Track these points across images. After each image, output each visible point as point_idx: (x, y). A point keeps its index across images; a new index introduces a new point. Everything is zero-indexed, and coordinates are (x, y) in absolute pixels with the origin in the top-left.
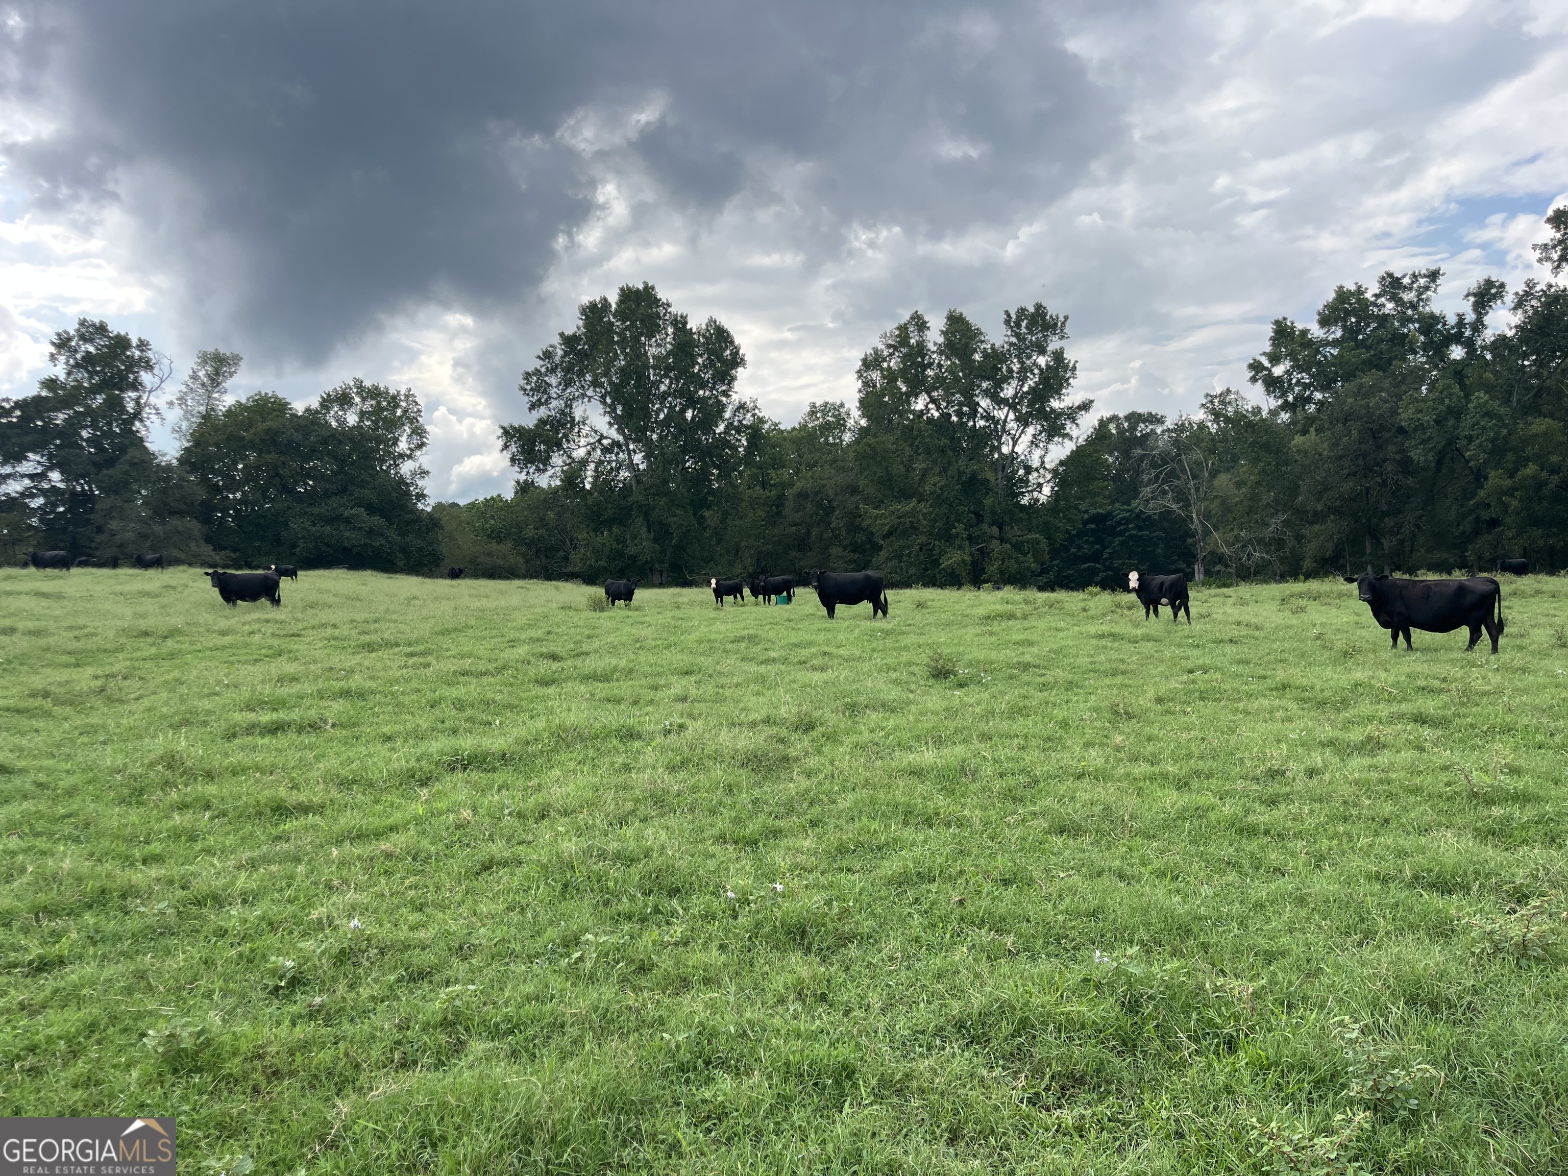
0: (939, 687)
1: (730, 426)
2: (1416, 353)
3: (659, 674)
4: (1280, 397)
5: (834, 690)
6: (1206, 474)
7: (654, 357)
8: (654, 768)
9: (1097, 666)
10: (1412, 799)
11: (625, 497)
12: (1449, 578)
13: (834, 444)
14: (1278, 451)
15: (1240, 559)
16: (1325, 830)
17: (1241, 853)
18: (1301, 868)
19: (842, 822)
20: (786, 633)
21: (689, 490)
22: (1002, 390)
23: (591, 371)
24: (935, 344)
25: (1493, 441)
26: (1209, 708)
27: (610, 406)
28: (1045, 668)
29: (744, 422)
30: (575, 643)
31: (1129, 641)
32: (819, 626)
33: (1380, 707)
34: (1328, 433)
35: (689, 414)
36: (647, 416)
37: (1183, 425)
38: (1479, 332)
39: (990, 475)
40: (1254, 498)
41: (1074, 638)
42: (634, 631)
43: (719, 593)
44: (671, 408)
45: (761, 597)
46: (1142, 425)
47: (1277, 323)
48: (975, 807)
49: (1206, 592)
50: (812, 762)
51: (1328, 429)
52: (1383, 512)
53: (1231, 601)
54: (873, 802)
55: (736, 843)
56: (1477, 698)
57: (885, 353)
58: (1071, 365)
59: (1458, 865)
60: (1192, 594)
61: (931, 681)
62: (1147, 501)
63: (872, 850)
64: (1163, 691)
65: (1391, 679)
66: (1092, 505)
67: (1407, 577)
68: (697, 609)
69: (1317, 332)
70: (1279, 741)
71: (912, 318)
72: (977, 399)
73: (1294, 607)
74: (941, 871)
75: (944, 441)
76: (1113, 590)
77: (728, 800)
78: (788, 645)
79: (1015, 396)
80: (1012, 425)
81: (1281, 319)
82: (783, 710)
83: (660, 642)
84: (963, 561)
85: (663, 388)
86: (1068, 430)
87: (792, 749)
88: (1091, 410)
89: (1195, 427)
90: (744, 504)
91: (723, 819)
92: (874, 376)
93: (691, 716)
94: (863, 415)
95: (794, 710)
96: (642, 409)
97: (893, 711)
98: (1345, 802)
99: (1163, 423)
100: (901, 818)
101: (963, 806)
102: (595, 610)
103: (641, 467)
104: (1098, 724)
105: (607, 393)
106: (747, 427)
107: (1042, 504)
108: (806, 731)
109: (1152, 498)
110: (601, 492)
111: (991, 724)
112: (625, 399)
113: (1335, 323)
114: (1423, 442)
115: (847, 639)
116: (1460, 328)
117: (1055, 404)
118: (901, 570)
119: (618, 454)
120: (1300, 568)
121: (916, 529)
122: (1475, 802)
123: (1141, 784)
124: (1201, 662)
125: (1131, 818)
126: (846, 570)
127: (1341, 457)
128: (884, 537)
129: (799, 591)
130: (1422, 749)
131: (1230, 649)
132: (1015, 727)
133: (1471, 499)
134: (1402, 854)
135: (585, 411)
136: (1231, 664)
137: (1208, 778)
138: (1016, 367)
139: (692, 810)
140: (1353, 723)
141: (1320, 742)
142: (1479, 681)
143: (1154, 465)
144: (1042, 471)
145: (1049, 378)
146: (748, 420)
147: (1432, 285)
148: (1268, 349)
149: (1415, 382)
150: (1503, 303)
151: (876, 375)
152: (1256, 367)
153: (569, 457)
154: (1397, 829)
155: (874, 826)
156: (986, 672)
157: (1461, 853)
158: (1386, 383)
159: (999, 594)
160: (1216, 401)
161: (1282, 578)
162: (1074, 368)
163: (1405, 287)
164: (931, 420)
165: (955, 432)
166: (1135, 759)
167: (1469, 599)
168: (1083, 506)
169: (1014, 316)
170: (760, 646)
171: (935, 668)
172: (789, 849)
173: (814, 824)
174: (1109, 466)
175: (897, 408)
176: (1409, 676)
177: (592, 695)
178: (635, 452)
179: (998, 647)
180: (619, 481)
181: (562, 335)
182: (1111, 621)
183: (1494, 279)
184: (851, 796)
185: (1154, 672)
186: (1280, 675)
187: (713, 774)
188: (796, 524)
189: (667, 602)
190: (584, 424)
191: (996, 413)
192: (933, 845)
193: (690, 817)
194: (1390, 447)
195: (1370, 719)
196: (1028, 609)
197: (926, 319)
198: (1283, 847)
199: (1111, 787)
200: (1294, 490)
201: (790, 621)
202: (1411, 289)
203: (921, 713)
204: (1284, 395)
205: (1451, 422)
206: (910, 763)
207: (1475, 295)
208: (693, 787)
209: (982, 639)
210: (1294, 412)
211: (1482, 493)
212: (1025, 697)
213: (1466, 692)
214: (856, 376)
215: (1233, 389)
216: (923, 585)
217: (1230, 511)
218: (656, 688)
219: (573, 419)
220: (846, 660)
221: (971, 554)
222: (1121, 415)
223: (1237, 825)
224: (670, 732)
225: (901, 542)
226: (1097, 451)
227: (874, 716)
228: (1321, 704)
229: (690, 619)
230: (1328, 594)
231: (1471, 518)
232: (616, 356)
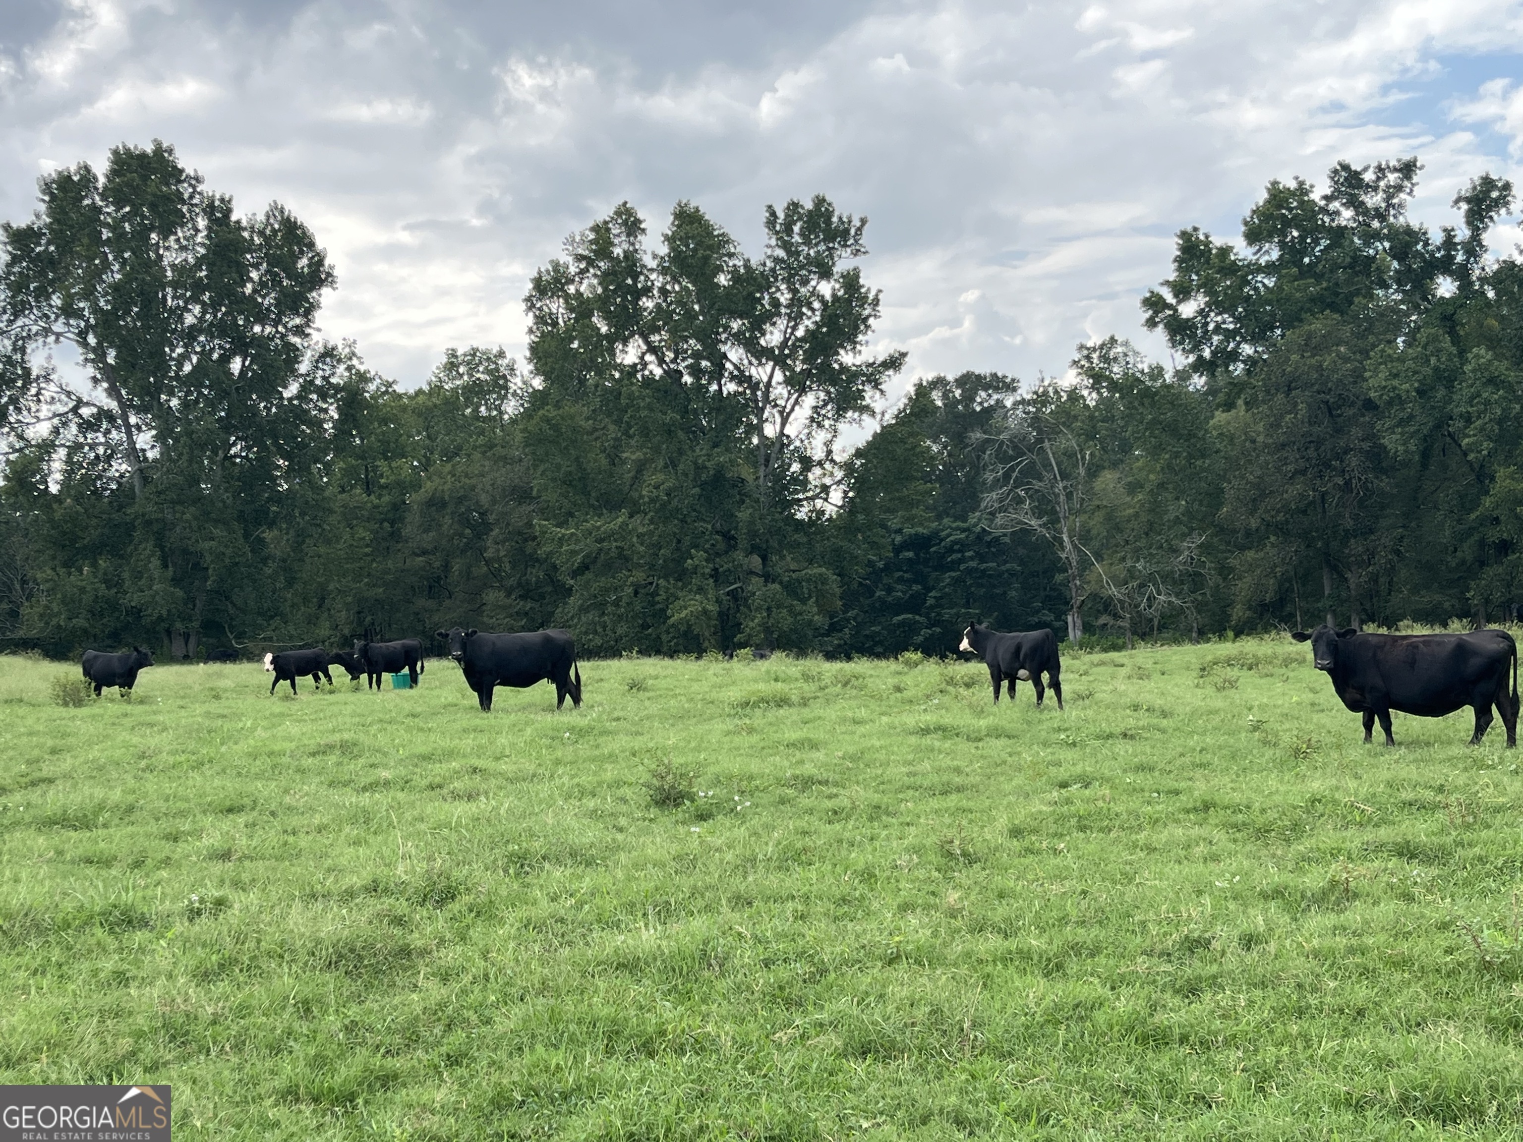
0: (666, 820)
1: (308, 386)
2: (1386, 287)
3: (182, 814)
4: (1191, 351)
5: (490, 830)
6: (1082, 471)
7: (173, 266)
8: (170, 976)
9: (919, 780)
10: (1397, 977)
11: (120, 508)
12: (1444, 632)
13: (490, 418)
14: (1191, 435)
15: (1137, 606)
16: (1271, 1032)
17: (1146, 1075)
18: (1235, 1094)
19: (501, 1055)
20: (407, 736)
21: (236, 496)
22: (763, 334)
23: (60, 290)
24: (655, 256)
25: (1500, 422)
26: (1092, 843)
27: (94, 350)
28: (836, 784)
29: (334, 380)
30: (29, 762)
31: (969, 739)
32: (465, 723)
33: (1348, 833)
34: (1264, 408)
35: (236, 365)
36: (161, 366)
37: (1045, 393)
38: (1475, 256)
39: (746, 472)
40: (1155, 508)
41: (882, 734)
42: (135, 740)
43: (284, 672)
44: (205, 355)
46: (983, 394)
47: (1184, 235)
48: (724, 1019)
49: (1088, 659)
50: (450, 956)
51: (1264, 402)
52: (1346, 531)
53: (1123, 672)
54: (554, 1017)
55: (316, 1100)
56: (1488, 817)
57: (573, 270)
58: (871, 296)
59: (1465, 1076)
60: (1064, 661)
61: (653, 812)
62: (992, 514)
63: (553, 1101)
64: (1021, 817)
65: (1363, 791)
66: (907, 520)
67: (1384, 631)
69: (1243, 251)
70: (1199, 893)
71: (618, 213)
72: (723, 348)
73: (1219, 680)
74: (668, 1130)
75: (672, 416)
76: (943, 657)
77: (303, 1027)
78: (411, 757)
79: (784, 344)
80: (780, 391)
81: (1189, 229)
82: (400, 869)
83: (183, 758)
84: (705, 612)
85: (189, 320)
86: (867, 401)
87: (416, 935)
88: (903, 368)
89: (1064, 398)
90: (333, 519)
91: (294, 1062)
92: (554, 307)
93: (237, 884)
94: (537, 372)
95: (421, 867)
96: (151, 355)
97: (589, 863)
98: (1300, 986)
99: (1015, 390)
100: (601, 1045)
101: (705, 1017)
102: (66, 704)
103: (150, 455)
104: (921, 874)
105: (88, 326)
106: (337, 388)
107: (830, 519)
108: (441, 903)
109: (1001, 510)
110: (78, 499)
111: (750, 879)
112: (123, 339)
113: (1269, 238)
114: (1401, 423)
115: (513, 745)
116: (1448, 250)
117: (847, 358)
118: (604, 628)
119: (107, 432)
120: (1226, 618)
121: (627, 559)
122: (1487, 977)
123: (989, 969)
124: (1079, 769)
125: (974, 1025)
126: (512, 630)
127: (1283, 446)
128: (575, 574)
129: (430, 665)
130: (1409, 898)
131: (1123, 748)
132: (788, 883)
133: (1471, 510)
134: (1384, 1063)
135: (49, 357)
136: (1125, 771)
137: (1092, 956)
138: (784, 297)
139: (238, 1047)
140: (1310, 860)
141: (1261, 892)
142: (1491, 790)
143: (1003, 457)
144: (828, 466)
145: (838, 316)
146: (340, 375)
147: (1406, 183)
148: (1172, 276)
149: (1385, 333)
150: (1509, 213)
151: (556, 307)
152: (1154, 303)
153: (21, 437)
154: (1375, 1024)
155: (556, 1058)
156: (742, 793)
157: (1469, 1057)
158: (1346, 331)
159: (763, 665)
160: (1095, 356)
161: (1201, 635)
162: (876, 302)
163: (1368, 186)
164: (649, 381)
165: (689, 401)
166: (978, 928)
167: (1475, 663)
168: (894, 523)
169: (781, 215)
170: (362, 761)
171: (661, 789)
172: (410, 1106)
173: (453, 1061)
174: (933, 458)
175: (593, 360)
176: (1389, 785)
177: (60, 853)
178: (139, 428)
179: (761, 752)
180: (110, 479)
181: (7, 227)
182: (939, 707)
183: (1494, 177)
184: (518, 1011)
185: (1007, 787)
186: (1201, 788)
187: (276, 981)
188: (424, 553)
189: (197, 687)
190: (47, 378)
192: (656, 1087)
193: (235, 1060)
194: (1354, 430)
195: (1334, 854)
196: (809, 688)
197: (640, 216)
198: (1209, 1061)
199: (942, 976)
200: (1215, 497)
201: (414, 716)
202: (1376, 189)
203: (636, 866)
204: (1196, 347)
205: (1441, 393)
206: (617, 948)
207: (1468, 200)
208: (241, 1007)
209: (737, 740)
210: (1212, 375)
211: (1487, 502)
212: (805, 833)
213: (1471, 808)
214: (523, 306)
215: (1120, 338)
216: (640, 652)
217: (1118, 529)
218: (175, 838)
219: (27, 372)
220: (511, 781)
221: (718, 601)
222: (950, 378)
223: (1139, 1030)
224: (199, 913)
225: (603, 581)
226: (912, 434)
227: (558, 873)
228: (1262, 833)
229: (239, 716)
230: (1269, 660)
231: (1472, 540)
232: (106, 265)
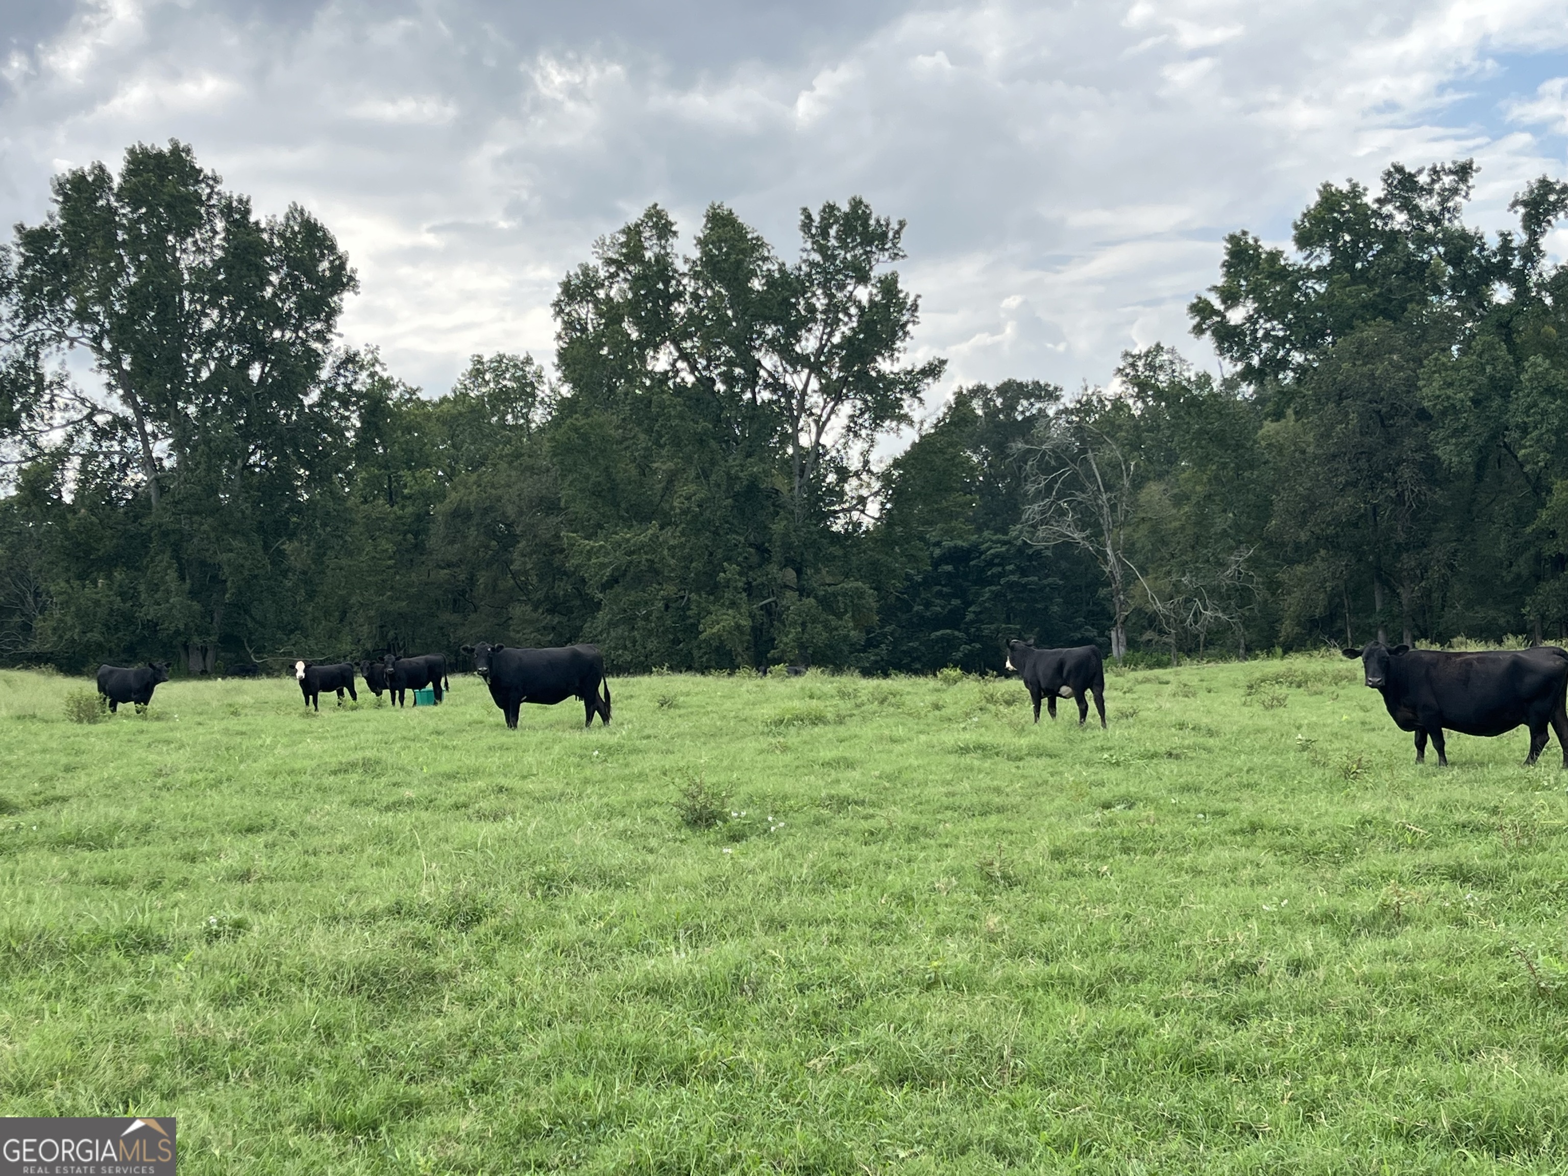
0: (697, 841)
1: (329, 394)
2: (1441, 293)
3: (200, 833)
4: (1239, 359)
5: (517, 851)
6: (1126, 482)
7: (191, 270)
8: (188, 1000)
9: (957, 800)
10: (1449, 1004)
11: (136, 518)
12: (1499, 649)
13: (516, 427)
14: (1239, 446)
15: (1183, 622)
16: (1320, 1060)
17: (1190, 1104)
18: (1282, 1124)
19: (528, 1082)
20: (431, 755)
21: (255, 505)
22: (799, 341)
23: (74, 294)
24: (686, 260)
25: (1557, 433)
26: (1136, 866)
27: (109, 356)
28: (873, 805)
29: (355, 387)
30: (42, 780)
31: (1009, 758)
32: (490, 741)
33: (1400, 857)
34: (1314, 418)
36: (178, 372)
37: (1089, 402)
38: (1533, 262)
39: (780, 483)
40: (1202, 521)
41: (920, 753)
42: (152, 757)
43: (310, 687)
44: (224, 360)
45: (386, 693)
46: (1025, 403)
47: (1233, 239)
48: (758, 1045)
49: (1132, 675)
50: (475, 980)
51: (1314, 411)
52: (1398, 545)
53: (1169, 689)
54: (583, 1044)
55: (338, 1128)
56: (1543, 839)
57: (602, 274)
58: (910, 302)
59: (1519, 1106)
60: (1109, 678)
61: (685, 832)
62: (1034, 526)
63: (581, 1129)
64: (1063, 838)
65: (1415, 812)
66: (946, 532)
67: (1436, 647)
68: (271, 716)
69: (1293, 256)
70: (1247, 917)
71: (649, 216)
72: (758, 355)
73: (1267, 698)
74: (700, 1159)
75: (704, 425)
76: (983, 674)
77: (325, 1053)
78: (435, 775)
79: (820, 351)
80: (815, 400)
81: (1238, 233)
82: (425, 890)
83: (200, 776)
84: (738, 627)
85: (207, 325)
86: (906, 410)
87: (441, 959)
88: (943, 376)
89: (1109, 407)
90: (355, 530)
91: (315, 1091)
92: (583, 312)
93: (257, 906)
94: (566, 379)
95: (445, 889)
96: (169, 361)
97: (619, 885)
98: (1349, 1013)
99: (1057, 398)
100: (630, 1072)
101: (738, 1044)
102: (80, 721)
103: (167, 464)
104: (960, 896)
105: (103, 332)
106: (360, 395)
107: (867, 532)
108: (466, 926)
109: (1042, 522)
110: (93, 509)
111: (785, 901)
112: (138, 344)
113: (1320, 242)
114: (1456, 433)
115: (540, 763)
116: (1505, 256)
117: (885, 365)
118: (634, 642)
119: (123, 440)
120: (1274, 634)
121: (657, 572)
122: (1542, 1004)
123: (1030, 994)
124: (1122, 790)
125: (1014, 1052)
126: (539, 644)
127: (1334, 456)
128: (605, 587)
129: (456, 682)
130: (1462, 923)
131: (1168, 768)
132: (823, 906)
133: (1527, 523)
134: (1435, 1092)
135: (63, 363)
136: (1170, 791)
137: (1136, 981)
138: (820, 303)
139: (258, 1074)
140: (1360, 883)
141: (1310, 917)
142: (1547, 811)
143: (1043, 468)
144: (864, 476)
145: (875, 323)
146: (362, 383)
147: (1461, 186)
148: (1220, 281)
149: (1439, 340)
151: (586, 311)
152: (1201, 309)
153: (33, 445)
154: (1427, 1053)
155: (585, 1086)
156: (776, 813)
157: (1523, 1086)
158: (1399, 339)
159: (797, 682)
160: (1140, 364)
161: (1249, 652)
162: (915, 307)
163: (1422, 189)
164: (681, 389)
165: (722, 409)
166: (1019, 952)
167: (1530, 681)
168: (933, 535)
169: (817, 218)
170: (384, 780)
171: (692, 809)
172: (435, 1135)
173: (478, 1088)
174: (973, 469)
175: (623, 367)
176: (1442, 806)
177: (74, 873)
178: (155, 437)
179: (795, 771)
180: (125, 488)
181: (20, 228)
182: (978, 725)
183: (1552, 179)
184: (545, 1037)
185: (1048, 808)
186: (1248, 810)
187: (296, 1008)
188: (449, 565)
189: (215, 704)
190: (60, 385)
191: (788, 379)
192: (687, 1115)
193: (254, 1086)
194: (1406, 441)
195: (1385, 877)
196: (845, 706)
197: (671, 218)
198: (1256, 1090)
199: (982, 1002)
200: (1264, 510)
201: (438, 733)
202: (1430, 192)
203: (667, 888)
204: (1245, 355)
205: (1497, 402)
206: (647, 973)
207: (1525, 204)
208: (260, 1033)
209: (771, 759)
210: (1261, 383)
211: (1544, 515)
212: (841, 855)
213: (1525, 830)
214: (552, 311)
215: (1166, 346)
216: (671, 668)
217: (1164, 543)
218: (192, 858)
219: (40, 378)
220: (538, 800)
221: (752, 616)
222: (991, 386)
223: (1184, 1057)
224: (217, 936)
225: (633, 596)
226: (951, 444)
227: (586, 895)
228: (1311, 855)
229: (258, 733)
230: (1318, 678)
231: (1527, 555)
232: (122, 268)
